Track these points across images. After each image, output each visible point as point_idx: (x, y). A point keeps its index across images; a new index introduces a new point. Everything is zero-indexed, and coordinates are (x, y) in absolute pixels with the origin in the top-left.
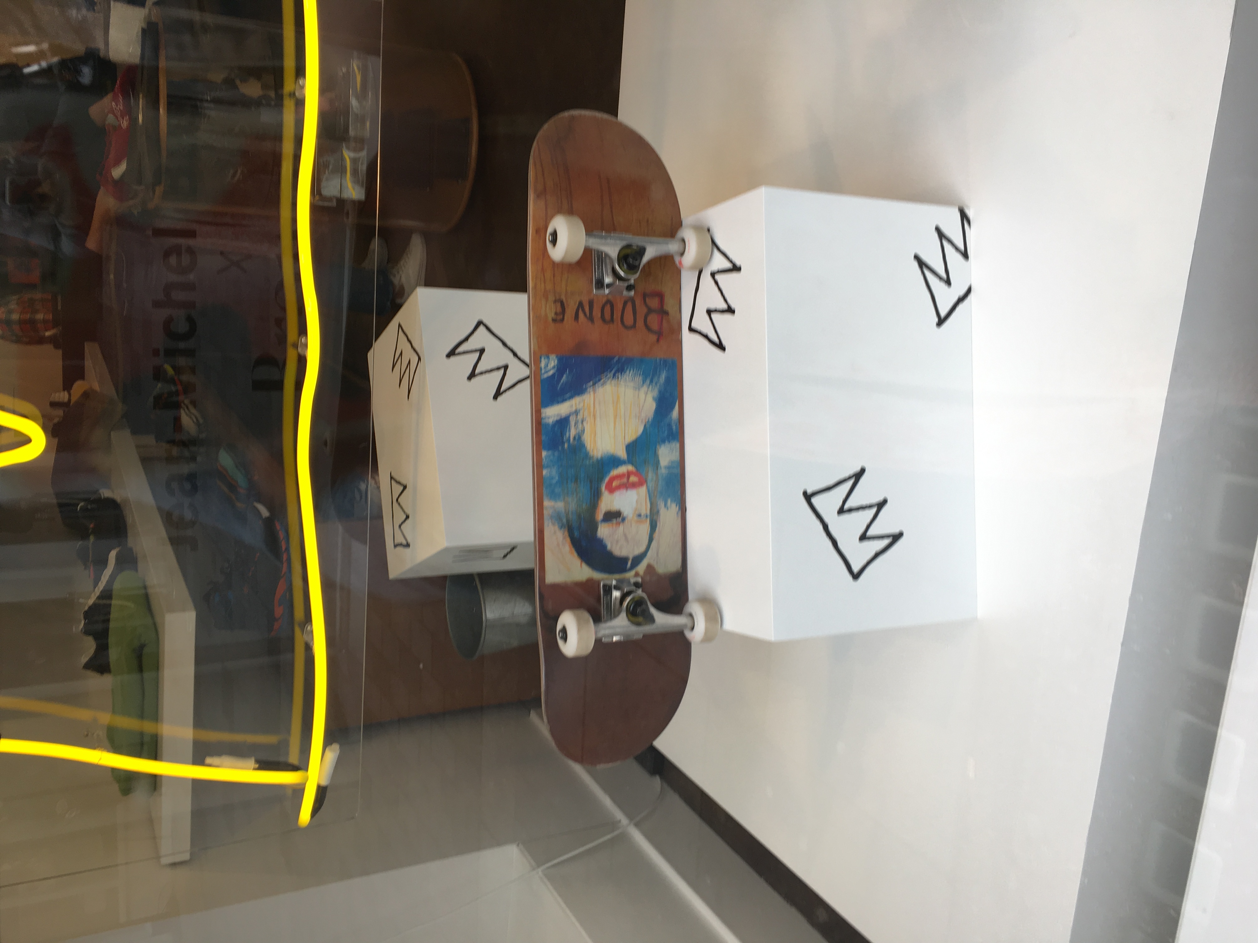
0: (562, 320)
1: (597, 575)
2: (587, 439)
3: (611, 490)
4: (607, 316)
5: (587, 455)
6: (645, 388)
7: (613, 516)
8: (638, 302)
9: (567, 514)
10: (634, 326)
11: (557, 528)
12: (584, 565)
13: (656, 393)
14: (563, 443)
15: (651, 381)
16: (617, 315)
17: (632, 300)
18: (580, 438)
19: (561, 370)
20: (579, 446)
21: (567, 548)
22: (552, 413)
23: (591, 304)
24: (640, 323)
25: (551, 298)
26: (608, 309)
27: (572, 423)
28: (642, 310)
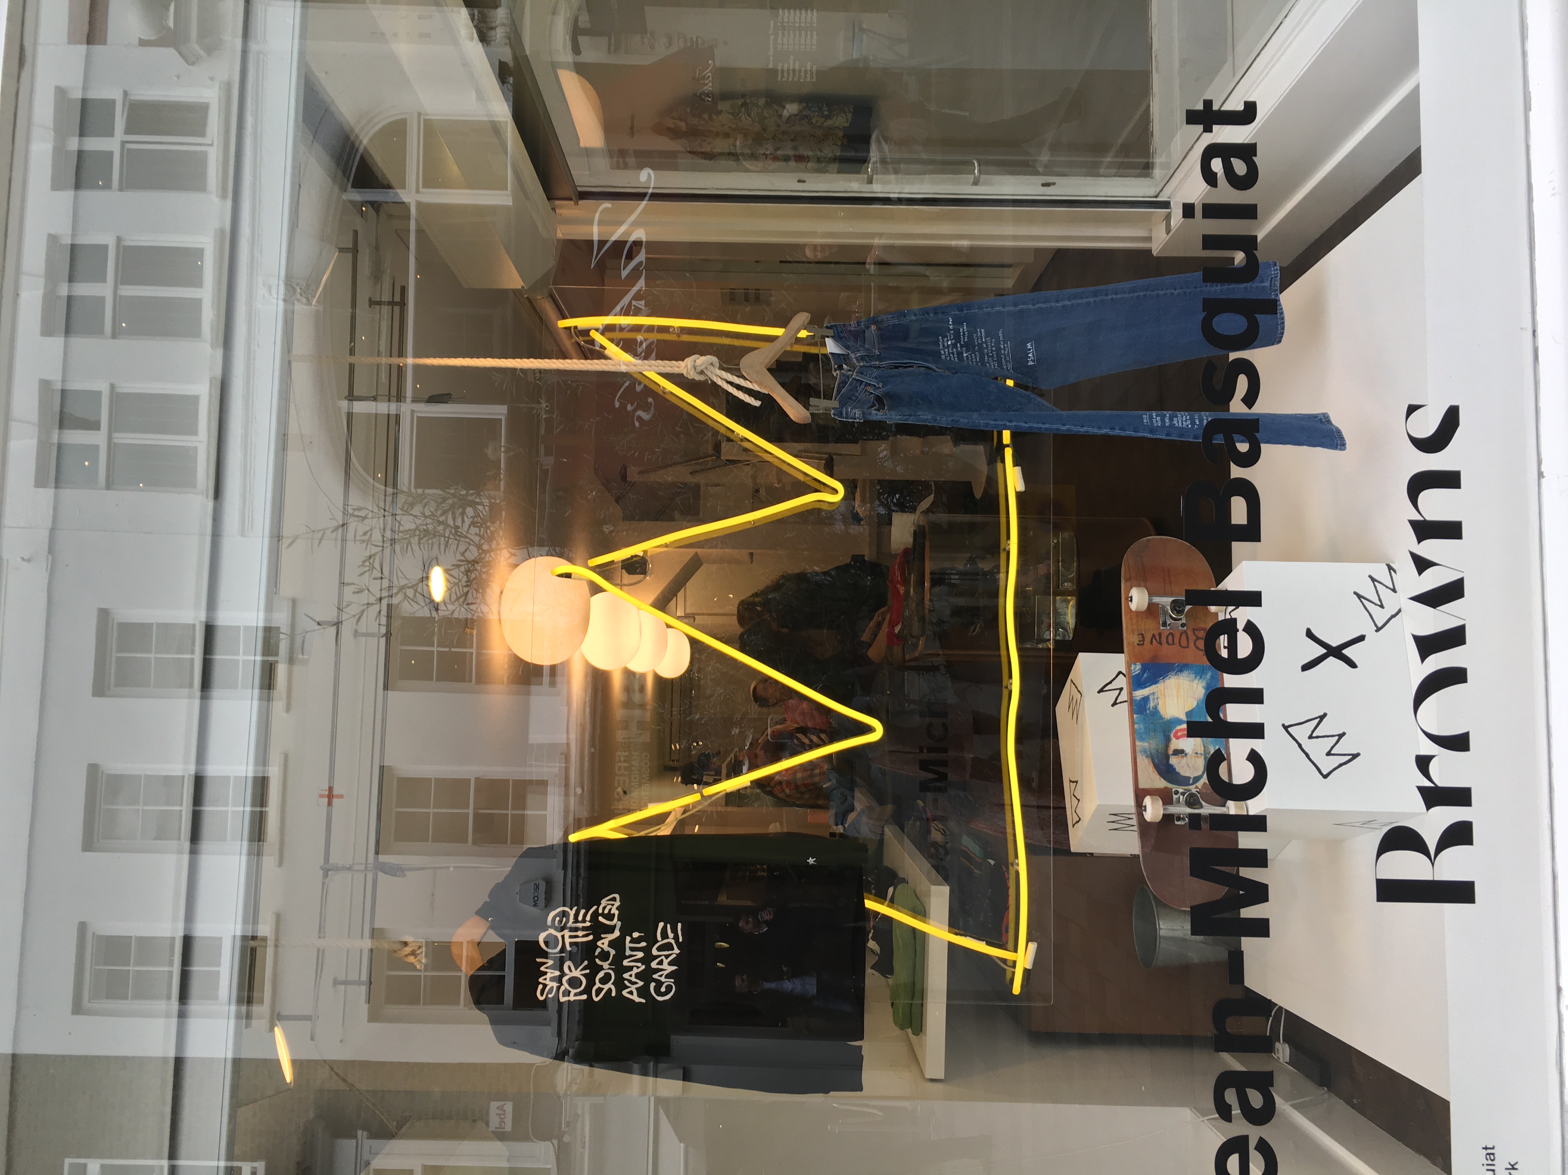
0: (1143, 644)
1: (1169, 785)
2: (1160, 708)
3: (1177, 738)
4: (1170, 642)
5: (1161, 718)
6: (1196, 681)
7: (1179, 752)
8: (1190, 633)
9: (1150, 750)
10: (1187, 647)
11: (1144, 757)
12: (1162, 779)
13: (1204, 684)
14: (1146, 710)
15: (1201, 678)
16: (1176, 641)
17: (1185, 632)
18: (1156, 708)
19: (1143, 670)
20: (1156, 712)
21: (1151, 768)
22: (1139, 694)
23: (1160, 635)
24: (1192, 645)
25: (1136, 633)
26: (1170, 637)
27: (1151, 699)
28: (1192, 638)
